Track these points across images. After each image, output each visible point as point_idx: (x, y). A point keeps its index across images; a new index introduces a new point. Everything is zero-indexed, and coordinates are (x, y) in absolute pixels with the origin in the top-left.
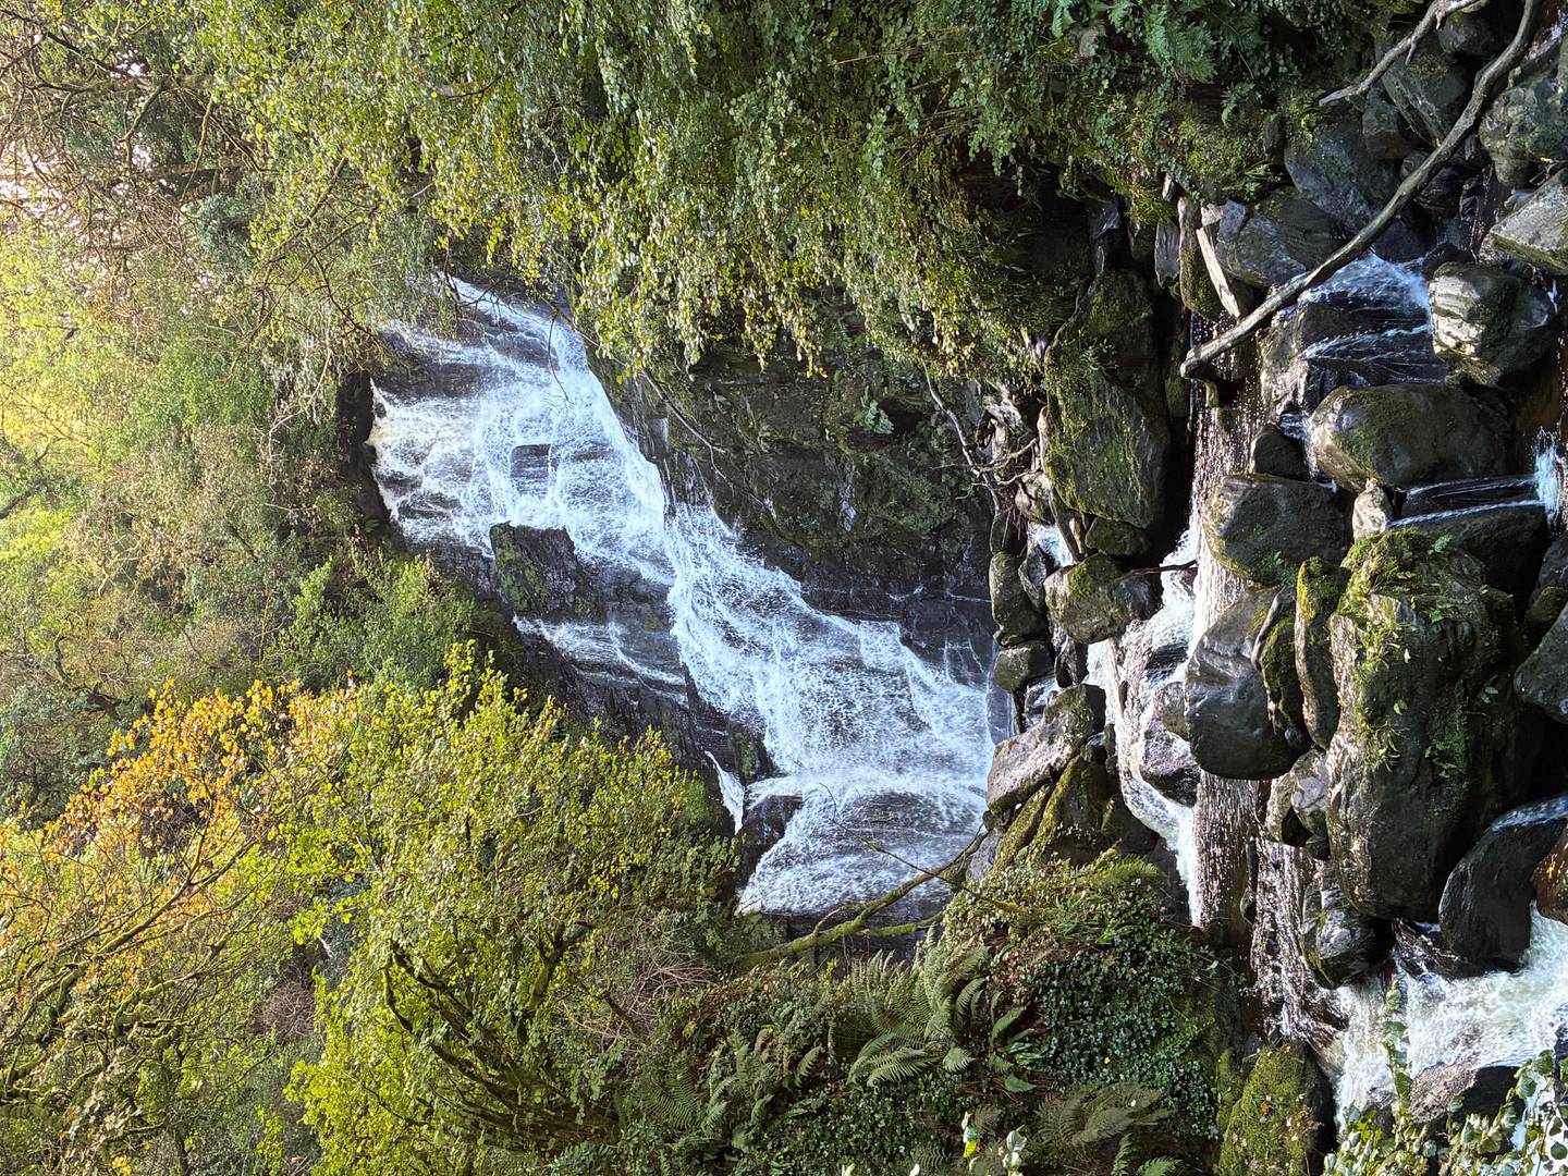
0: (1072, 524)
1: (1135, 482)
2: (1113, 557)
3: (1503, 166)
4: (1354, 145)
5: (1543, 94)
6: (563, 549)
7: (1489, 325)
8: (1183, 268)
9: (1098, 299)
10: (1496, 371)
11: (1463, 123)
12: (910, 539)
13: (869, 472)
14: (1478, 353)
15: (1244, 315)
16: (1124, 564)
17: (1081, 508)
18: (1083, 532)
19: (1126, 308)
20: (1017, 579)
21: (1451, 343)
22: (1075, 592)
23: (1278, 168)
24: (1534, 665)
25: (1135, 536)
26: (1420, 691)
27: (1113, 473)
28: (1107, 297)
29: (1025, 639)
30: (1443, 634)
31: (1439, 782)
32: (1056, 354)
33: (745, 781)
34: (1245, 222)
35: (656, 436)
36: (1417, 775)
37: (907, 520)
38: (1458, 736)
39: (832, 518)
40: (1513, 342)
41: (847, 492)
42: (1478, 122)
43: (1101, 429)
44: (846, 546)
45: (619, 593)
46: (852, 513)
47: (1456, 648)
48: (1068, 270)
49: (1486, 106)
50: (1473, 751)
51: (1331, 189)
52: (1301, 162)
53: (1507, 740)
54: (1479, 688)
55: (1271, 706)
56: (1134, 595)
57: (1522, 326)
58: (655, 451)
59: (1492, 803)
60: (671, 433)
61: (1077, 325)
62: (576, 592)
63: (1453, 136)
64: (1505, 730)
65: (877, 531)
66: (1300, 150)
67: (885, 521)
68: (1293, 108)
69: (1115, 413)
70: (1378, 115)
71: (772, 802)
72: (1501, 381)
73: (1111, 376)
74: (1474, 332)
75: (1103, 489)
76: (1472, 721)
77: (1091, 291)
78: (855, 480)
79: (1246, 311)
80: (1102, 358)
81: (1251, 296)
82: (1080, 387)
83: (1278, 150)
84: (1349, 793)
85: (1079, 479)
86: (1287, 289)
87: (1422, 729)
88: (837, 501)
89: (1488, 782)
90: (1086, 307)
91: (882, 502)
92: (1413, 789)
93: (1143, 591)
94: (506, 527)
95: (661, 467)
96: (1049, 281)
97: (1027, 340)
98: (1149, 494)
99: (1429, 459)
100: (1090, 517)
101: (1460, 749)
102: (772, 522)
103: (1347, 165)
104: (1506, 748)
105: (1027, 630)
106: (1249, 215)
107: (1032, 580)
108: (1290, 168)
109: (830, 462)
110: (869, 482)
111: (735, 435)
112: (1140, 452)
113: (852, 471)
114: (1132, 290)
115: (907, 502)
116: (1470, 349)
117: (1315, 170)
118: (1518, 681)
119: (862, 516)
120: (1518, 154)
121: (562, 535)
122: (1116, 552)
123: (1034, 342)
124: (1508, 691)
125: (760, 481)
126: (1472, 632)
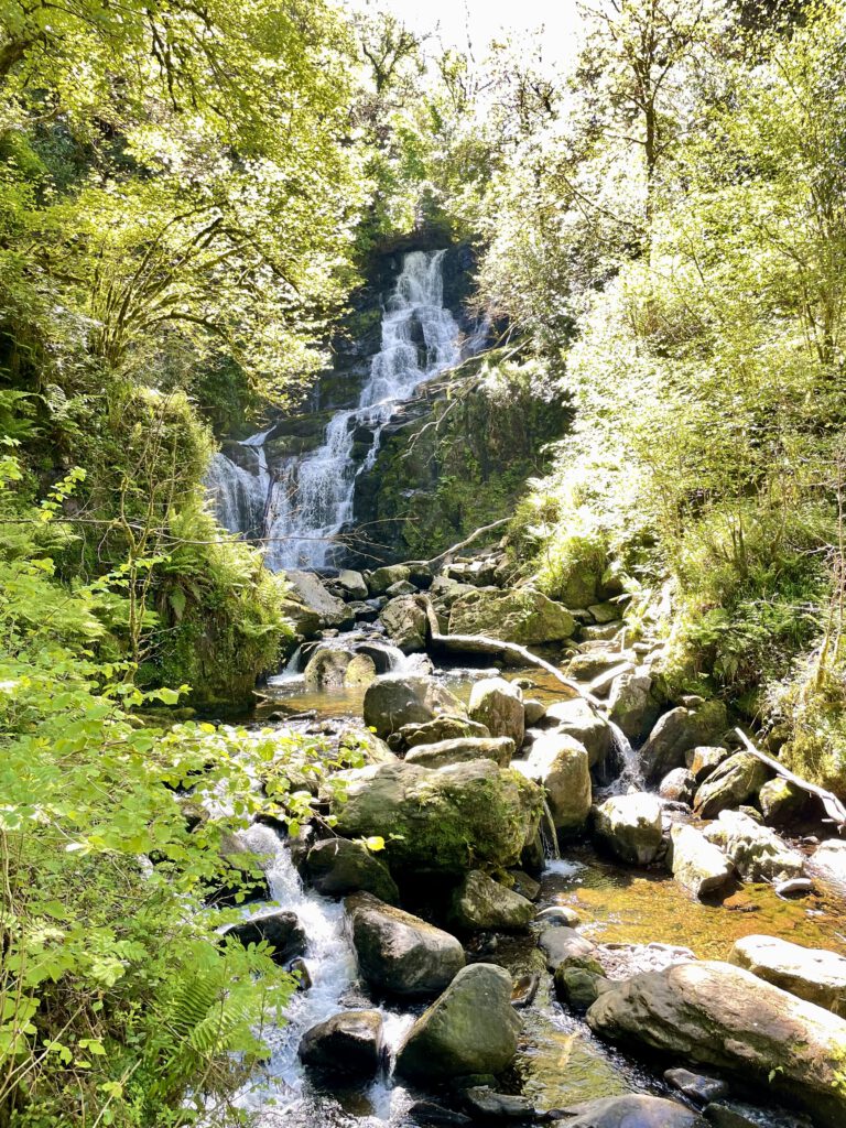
6: (373, 349)
8: (594, 656)
20: (399, 579)
24: (486, 881)
29: (369, 585)
34: (642, 689)
39: (406, 485)
41: (419, 492)
45: (354, 378)
46: (409, 495)
47: (497, 837)
56: (411, 640)
57: (638, 845)
71: (255, 460)
74: (633, 823)
79: (594, 692)
81: (602, 693)
102: (400, 455)
105: (373, 586)
106: (645, 690)
107: (401, 587)
114: (565, 630)
118: (476, 872)
121: (380, 348)
124: (468, 866)
126: (507, 846)
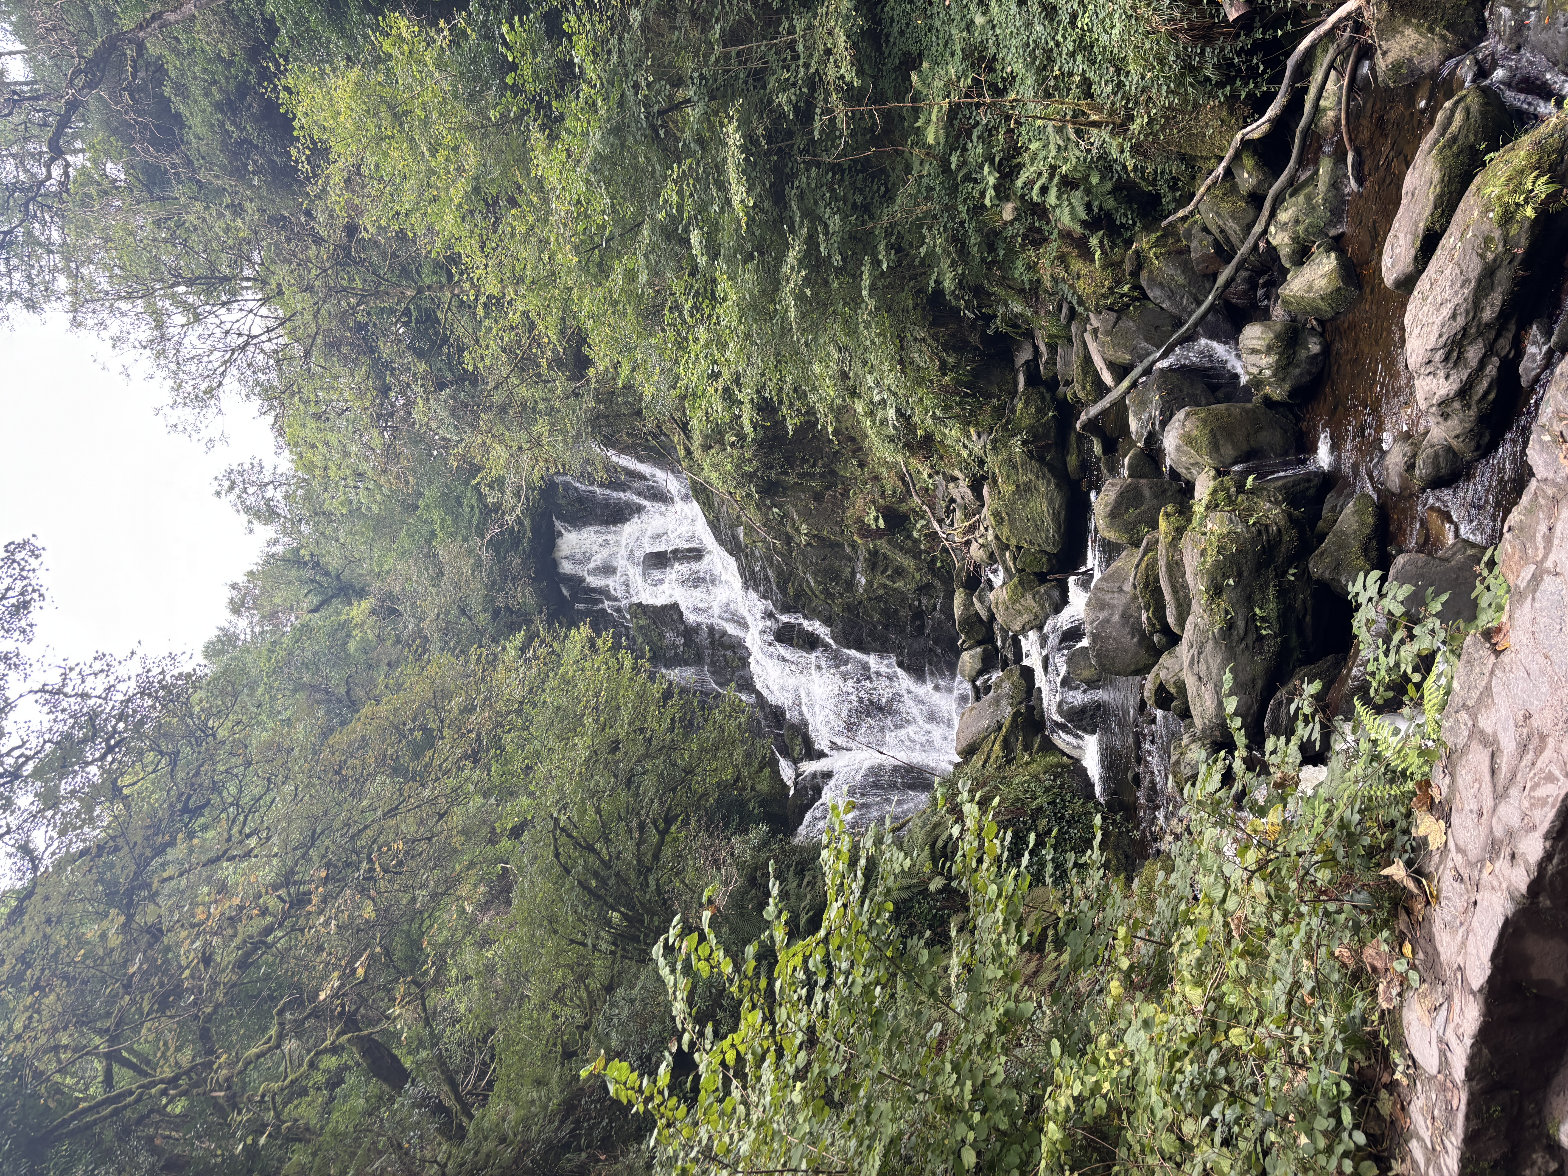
0: (1007, 554)
1: (1048, 522)
2: (1035, 574)
3: (1284, 252)
4: (1186, 267)
5: (1309, 198)
6: (676, 617)
7: (1281, 354)
8: (1075, 370)
9: (1020, 406)
10: (1287, 387)
11: (1258, 229)
12: (902, 596)
13: (874, 554)
14: (1274, 375)
15: (1117, 385)
16: (1041, 578)
17: (1013, 542)
18: (1015, 559)
19: (1039, 411)
20: (972, 604)
21: (1255, 371)
22: (1010, 599)
23: (1137, 287)
24: (1322, 554)
25: (1049, 560)
26: (1245, 574)
27: (1033, 518)
28: (1026, 404)
29: (979, 643)
30: (1259, 532)
31: (1261, 638)
32: (994, 441)
33: (795, 762)
34: (1116, 323)
35: (735, 538)
36: (1246, 633)
37: (899, 584)
38: (1272, 605)
39: (850, 584)
40: (1297, 366)
41: (860, 565)
42: (1268, 225)
43: (1024, 490)
44: (860, 603)
45: (712, 643)
46: (863, 581)
47: (1268, 541)
48: (1000, 390)
49: (1273, 215)
50: (1285, 615)
51: (1171, 296)
52: (1152, 280)
53: (1306, 610)
54: (1286, 572)
55: (1144, 617)
56: (1050, 597)
57: (1303, 354)
58: (734, 548)
59: (1297, 655)
60: (745, 534)
61: (1007, 423)
62: (685, 645)
63: (1251, 240)
64: (1304, 601)
65: (880, 592)
66: (1151, 272)
67: (885, 586)
68: (1145, 246)
69: (1033, 478)
70: (1201, 242)
72: (1292, 394)
73: (1030, 455)
74: (1272, 359)
75: (1028, 528)
76: (1282, 594)
77: (1016, 400)
78: (865, 560)
79: (1119, 380)
80: (1024, 442)
81: (1120, 371)
82: (1010, 462)
83: (1135, 274)
84: (1199, 653)
85: (1012, 522)
86: (1146, 362)
87: (1249, 602)
88: (853, 574)
89: (1294, 641)
90: (1013, 411)
91: (883, 573)
92: (1243, 645)
93: (1056, 594)
94: (640, 605)
95: (738, 559)
96: (988, 396)
97: (975, 438)
98: (1058, 530)
99: (1245, 447)
100: (1019, 548)
101: (1274, 615)
102: (811, 590)
103: (1181, 280)
104: (1304, 616)
105: (979, 637)
106: (1118, 319)
107: (982, 602)
108: (1144, 284)
109: (848, 550)
110: (874, 562)
111: (786, 534)
112: (1051, 502)
113: (862, 553)
114: (1043, 399)
115: (899, 572)
116: (1268, 373)
117: (1161, 284)
118: (1310, 565)
119: (870, 583)
120: (1295, 239)
121: (675, 607)
122: (1037, 570)
123: (979, 437)
124: (1304, 574)
125: (804, 564)
126: (1279, 530)
